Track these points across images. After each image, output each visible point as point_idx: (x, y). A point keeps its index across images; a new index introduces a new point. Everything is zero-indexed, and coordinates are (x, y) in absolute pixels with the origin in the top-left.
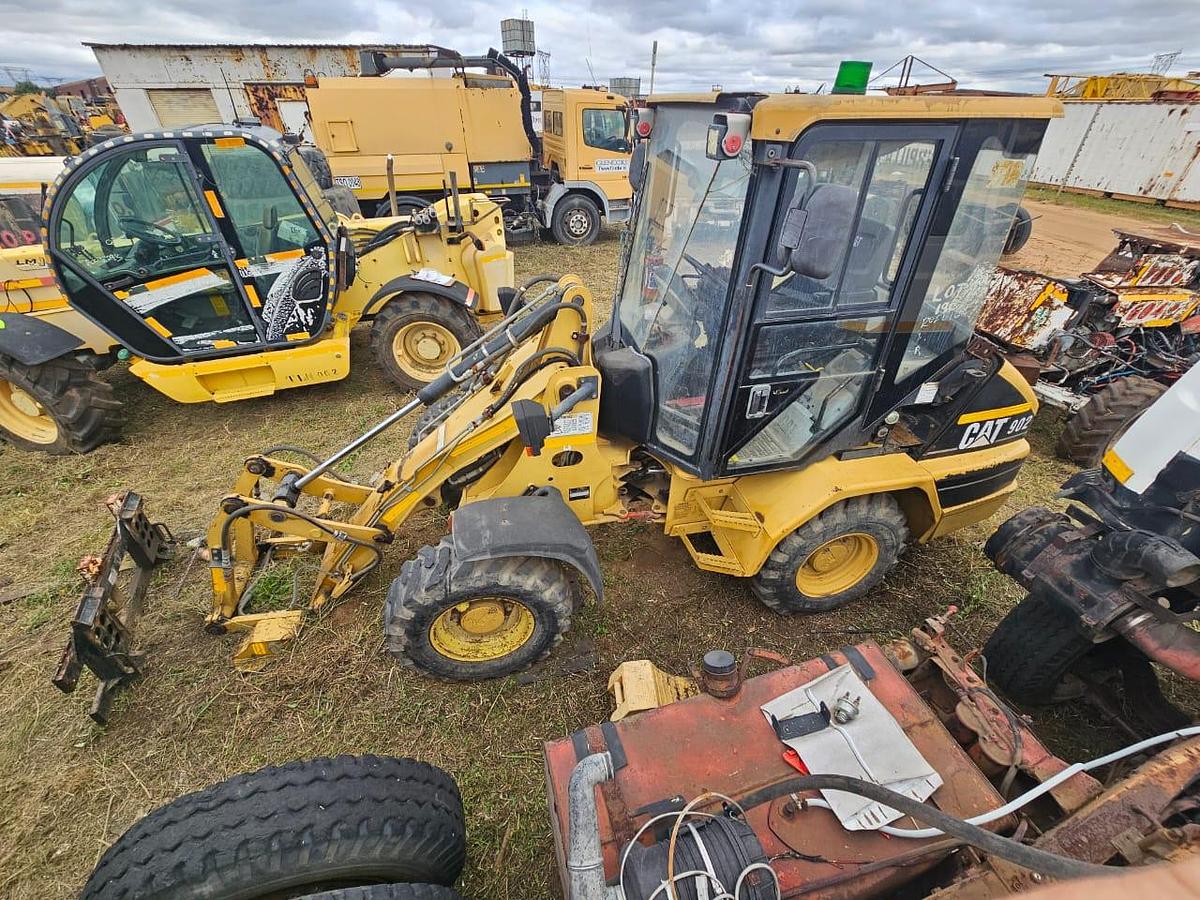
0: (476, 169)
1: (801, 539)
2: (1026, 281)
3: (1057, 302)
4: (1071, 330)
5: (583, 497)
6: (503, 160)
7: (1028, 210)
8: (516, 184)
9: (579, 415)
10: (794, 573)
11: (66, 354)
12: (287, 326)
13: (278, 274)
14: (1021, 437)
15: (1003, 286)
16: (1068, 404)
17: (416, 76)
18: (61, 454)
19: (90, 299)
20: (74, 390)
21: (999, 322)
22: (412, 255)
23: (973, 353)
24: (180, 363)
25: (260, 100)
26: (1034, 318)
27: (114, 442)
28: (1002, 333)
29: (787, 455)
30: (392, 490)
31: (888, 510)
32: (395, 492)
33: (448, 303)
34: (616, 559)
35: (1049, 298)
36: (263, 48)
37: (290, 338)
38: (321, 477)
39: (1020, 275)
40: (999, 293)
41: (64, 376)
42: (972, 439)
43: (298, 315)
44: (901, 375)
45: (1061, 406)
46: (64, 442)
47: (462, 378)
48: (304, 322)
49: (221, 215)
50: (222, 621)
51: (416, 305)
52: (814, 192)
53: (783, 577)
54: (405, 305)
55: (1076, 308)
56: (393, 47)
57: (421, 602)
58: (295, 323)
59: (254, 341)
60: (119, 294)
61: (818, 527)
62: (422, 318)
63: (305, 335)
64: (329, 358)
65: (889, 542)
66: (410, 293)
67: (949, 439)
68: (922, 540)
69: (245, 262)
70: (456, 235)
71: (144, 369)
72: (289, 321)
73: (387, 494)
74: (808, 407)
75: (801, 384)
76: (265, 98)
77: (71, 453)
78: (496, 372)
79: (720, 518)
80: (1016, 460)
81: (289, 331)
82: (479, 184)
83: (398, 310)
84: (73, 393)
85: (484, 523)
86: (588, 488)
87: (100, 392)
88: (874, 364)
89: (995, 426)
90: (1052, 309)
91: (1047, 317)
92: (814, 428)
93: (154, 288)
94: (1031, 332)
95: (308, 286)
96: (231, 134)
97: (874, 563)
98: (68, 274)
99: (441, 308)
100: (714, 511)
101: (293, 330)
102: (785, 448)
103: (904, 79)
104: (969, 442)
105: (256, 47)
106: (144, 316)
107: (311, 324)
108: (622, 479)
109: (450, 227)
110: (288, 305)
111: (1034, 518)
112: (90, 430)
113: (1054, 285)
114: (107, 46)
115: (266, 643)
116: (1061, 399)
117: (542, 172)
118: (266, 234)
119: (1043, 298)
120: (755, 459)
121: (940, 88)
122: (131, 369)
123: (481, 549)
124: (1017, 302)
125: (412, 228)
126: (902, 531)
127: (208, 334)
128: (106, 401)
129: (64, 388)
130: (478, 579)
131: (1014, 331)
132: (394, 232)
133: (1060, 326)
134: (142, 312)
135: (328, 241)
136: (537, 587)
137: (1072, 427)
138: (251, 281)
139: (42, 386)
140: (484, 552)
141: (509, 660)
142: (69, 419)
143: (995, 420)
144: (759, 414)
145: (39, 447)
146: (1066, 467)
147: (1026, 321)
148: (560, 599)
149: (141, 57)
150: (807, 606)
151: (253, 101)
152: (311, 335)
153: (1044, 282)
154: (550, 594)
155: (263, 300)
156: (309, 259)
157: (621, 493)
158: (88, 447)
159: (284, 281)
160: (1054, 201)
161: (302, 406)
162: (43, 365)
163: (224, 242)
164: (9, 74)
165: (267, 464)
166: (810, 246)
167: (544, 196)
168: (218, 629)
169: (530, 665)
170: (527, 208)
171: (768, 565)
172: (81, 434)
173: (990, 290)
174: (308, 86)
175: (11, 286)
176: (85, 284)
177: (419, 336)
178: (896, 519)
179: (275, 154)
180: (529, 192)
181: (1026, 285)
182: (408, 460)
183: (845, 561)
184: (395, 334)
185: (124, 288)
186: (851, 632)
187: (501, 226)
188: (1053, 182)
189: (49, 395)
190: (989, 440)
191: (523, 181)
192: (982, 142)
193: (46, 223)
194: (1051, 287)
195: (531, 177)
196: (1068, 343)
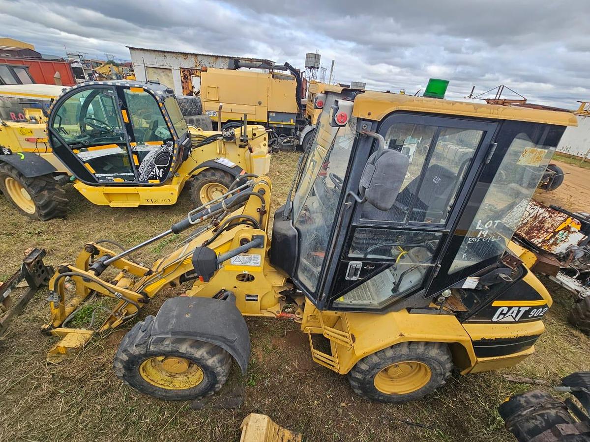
0: (271, 114)
1: (378, 359)
2: (554, 214)
3: (573, 229)
4: (582, 247)
5: (254, 300)
6: (284, 112)
7: (561, 168)
8: (289, 123)
9: (253, 255)
10: (373, 377)
11: (48, 174)
12: (150, 176)
13: (149, 151)
14: (539, 319)
15: (538, 214)
16: (578, 292)
17: (252, 71)
18: (35, 219)
19: (63, 151)
20: (46, 191)
21: (534, 234)
22: (220, 151)
23: (505, 263)
24: (97, 186)
25: (185, 75)
26: (557, 236)
27: (60, 217)
28: (535, 241)
29: (376, 303)
30: (151, 276)
31: (439, 351)
32: (152, 277)
33: (230, 176)
34: (276, 335)
35: (568, 226)
36: (196, 55)
37: (150, 181)
38: (122, 259)
39: (550, 209)
40: (536, 217)
41: (43, 184)
42: (501, 317)
43: (156, 171)
44: (452, 269)
45: (573, 291)
46: (37, 214)
47: (194, 223)
48: (158, 175)
49: (127, 121)
50: (50, 329)
51: (213, 175)
52: (382, 155)
53: (364, 379)
54: (209, 174)
55: (586, 234)
56: (250, 59)
57: (132, 352)
58: (154, 175)
59: (133, 181)
60: (75, 151)
61: (390, 353)
62: (216, 181)
63: (158, 181)
64: (168, 194)
65: (438, 371)
66: (213, 168)
67: (486, 314)
68: (463, 373)
69: (135, 144)
70: (243, 144)
71: (81, 186)
72: (151, 174)
73: (148, 277)
74: (393, 275)
75: (382, 265)
76: (187, 75)
77: (39, 220)
78: (221, 221)
79: (329, 333)
80: (533, 335)
81: (150, 179)
82: (271, 121)
83: (205, 176)
84: (46, 192)
85: (175, 313)
86: (257, 296)
87: (59, 194)
88: (434, 260)
89: (519, 311)
90: (570, 232)
91: (567, 237)
92: (395, 290)
93: (91, 150)
94: (555, 244)
95: (162, 159)
96: (138, 86)
97: (427, 381)
98: (55, 139)
99: (226, 178)
100: (327, 327)
101: (152, 178)
102: (376, 298)
103: (498, 96)
104: (499, 319)
105: (194, 54)
106: (84, 162)
107: (161, 176)
108: (280, 293)
109: (241, 140)
110: (152, 166)
111: (538, 401)
112: (49, 211)
113: (572, 219)
114: (135, 48)
115: (66, 348)
116: (574, 288)
117: (303, 119)
118: (149, 132)
119: (563, 225)
120: (353, 302)
121: (518, 102)
122: (75, 186)
123: (165, 331)
124: (547, 225)
125: (222, 138)
126: (449, 366)
127: (112, 175)
128: (60, 198)
129: (42, 189)
130: (167, 346)
131: (544, 241)
132: (213, 139)
133: (575, 243)
134: (84, 160)
135: (175, 139)
136: (203, 357)
137: (580, 307)
138: (136, 153)
139: (32, 188)
140: (167, 333)
141: (188, 393)
142: (40, 205)
143: (520, 307)
144: (354, 278)
145: (27, 215)
146: (574, 332)
147: (552, 237)
148: (218, 365)
149: (148, 54)
150: (380, 398)
151: (182, 75)
152: (160, 182)
153: (566, 216)
154: (211, 361)
155: (140, 162)
156: (165, 146)
157: (280, 300)
158: (47, 218)
159: (152, 155)
160: (579, 165)
161: (152, 215)
162: (35, 178)
163: (126, 134)
164: (107, 57)
165: (96, 248)
166: (375, 189)
167: (301, 130)
168: (47, 333)
169: (201, 398)
170: (292, 134)
171: (355, 368)
172: (44, 212)
173: (530, 214)
174: (203, 71)
175: (39, 141)
176: (61, 145)
177: (214, 189)
178: (444, 358)
179: (157, 97)
180: (294, 127)
181: (553, 216)
182: (167, 259)
183: (409, 374)
184: (202, 187)
185: (78, 149)
186: (408, 424)
187: (266, 142)
188: (579, 155)
189: (33, 192)
190: (514, 319)
191: (292, 122)
192: (516, 135)
193: (49, 115)
194: (569, 220)
195: (296, 121)
196: (580, 254)
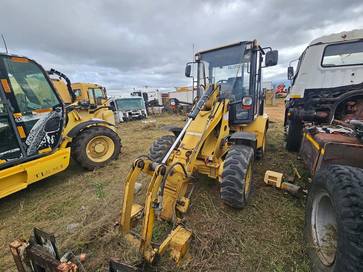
12: (39, 146)
13: (38, 120)
32: (193, 153)
37: (41, 152)
43: (46, 139)
48: (49, 143)
49: (9, 91)
58: (44, 144)
59: (18, 157)
63: (49, 149)
64: (61, 159)
69: (20, 114)
70: (93, 110)
72: (41, 143)
73: (191, 155)
81: (40, 149)
95: (53, 125)
101: (44, 147)
107: (52, 143)
109: (92, 107)
110: (42, 134)
135: (64, 104)
138: (22, 124)
152: (52, 149)
155: (27, 134)
156: (55, 112)
159: (41, 123)
163: (10, 104)
184: (88, 143)
